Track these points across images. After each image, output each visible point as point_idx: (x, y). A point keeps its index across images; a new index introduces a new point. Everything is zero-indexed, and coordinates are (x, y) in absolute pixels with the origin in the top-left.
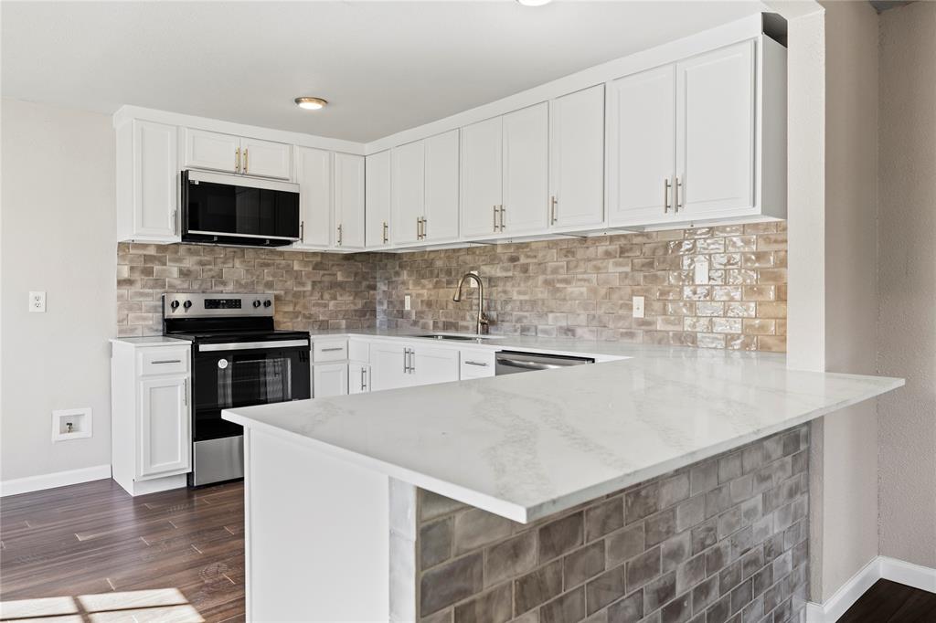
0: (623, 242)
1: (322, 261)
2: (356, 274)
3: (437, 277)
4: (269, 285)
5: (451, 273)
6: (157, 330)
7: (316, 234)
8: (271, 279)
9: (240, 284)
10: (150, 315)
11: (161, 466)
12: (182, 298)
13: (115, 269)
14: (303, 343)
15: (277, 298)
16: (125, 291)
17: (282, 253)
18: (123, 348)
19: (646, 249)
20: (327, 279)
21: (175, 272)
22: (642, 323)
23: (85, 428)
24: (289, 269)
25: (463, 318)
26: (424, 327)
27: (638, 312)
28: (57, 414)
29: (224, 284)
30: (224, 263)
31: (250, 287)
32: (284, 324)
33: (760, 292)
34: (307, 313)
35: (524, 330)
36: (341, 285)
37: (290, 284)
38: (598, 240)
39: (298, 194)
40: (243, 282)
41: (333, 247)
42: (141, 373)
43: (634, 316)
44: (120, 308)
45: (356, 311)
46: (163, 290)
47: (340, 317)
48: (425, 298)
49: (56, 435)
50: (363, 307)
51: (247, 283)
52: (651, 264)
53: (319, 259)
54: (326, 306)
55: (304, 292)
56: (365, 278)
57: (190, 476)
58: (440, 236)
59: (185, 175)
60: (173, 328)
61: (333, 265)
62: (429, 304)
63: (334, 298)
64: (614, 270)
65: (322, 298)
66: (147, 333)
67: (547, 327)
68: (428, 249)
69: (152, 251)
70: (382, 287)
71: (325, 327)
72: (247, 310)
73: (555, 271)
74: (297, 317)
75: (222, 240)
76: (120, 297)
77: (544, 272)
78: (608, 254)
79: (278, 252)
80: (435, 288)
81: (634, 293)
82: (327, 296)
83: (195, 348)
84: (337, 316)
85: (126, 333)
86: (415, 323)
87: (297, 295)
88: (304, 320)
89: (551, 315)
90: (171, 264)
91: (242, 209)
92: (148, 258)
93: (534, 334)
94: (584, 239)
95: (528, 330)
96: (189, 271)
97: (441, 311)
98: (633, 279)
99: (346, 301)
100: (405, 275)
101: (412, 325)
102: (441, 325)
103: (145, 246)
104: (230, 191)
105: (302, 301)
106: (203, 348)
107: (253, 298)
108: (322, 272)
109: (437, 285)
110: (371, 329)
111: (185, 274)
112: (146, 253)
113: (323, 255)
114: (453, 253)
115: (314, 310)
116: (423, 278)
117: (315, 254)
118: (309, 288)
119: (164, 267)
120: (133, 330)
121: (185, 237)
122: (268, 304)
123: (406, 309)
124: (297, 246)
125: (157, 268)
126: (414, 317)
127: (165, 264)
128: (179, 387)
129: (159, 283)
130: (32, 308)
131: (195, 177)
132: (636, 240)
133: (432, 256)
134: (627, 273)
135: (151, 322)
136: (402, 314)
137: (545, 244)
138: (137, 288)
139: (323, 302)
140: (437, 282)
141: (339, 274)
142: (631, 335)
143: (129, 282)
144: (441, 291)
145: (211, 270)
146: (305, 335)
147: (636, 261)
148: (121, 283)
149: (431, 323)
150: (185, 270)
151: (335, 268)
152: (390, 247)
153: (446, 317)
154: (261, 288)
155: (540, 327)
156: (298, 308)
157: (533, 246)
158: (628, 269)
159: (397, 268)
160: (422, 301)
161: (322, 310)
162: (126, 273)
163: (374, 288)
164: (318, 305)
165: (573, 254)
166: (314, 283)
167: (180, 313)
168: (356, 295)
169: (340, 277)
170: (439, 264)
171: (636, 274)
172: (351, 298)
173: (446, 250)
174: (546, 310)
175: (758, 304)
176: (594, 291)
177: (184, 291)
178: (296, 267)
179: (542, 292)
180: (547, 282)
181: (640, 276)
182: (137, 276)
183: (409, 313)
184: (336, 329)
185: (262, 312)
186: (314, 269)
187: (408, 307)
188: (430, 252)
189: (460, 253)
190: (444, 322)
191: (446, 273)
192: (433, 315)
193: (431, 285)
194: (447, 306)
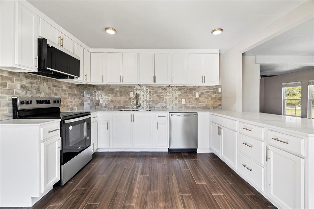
0: (179, 88)
2: (79, 91)
3: (116, 93)
4: (56, 94)
5: (122, 92)
6: (9, 116)
8: (56, 92)
9: (46, 93)
10: (5, 108)
11: (51, 183)
19: (185, 89)
20: (72, 93)
21: (18, 86)
22: (184, 105)
24: (62, 88)
25: (127, 105)
29: (40, 93)
30: (40, 84)
33: (208, 98)
34: (67, 105)
36: (76, 95)
37: (62, 94)
38: (173, 87)
39: (79, 61)
40: (47, 93)
42: (42, 139)
43: (182, 103)
45: (79, 104)
46: (12, 95)
47: (76, 106)
48: (110, 99)
50: (81, 103)
51: (49, 93)
52: (186, 93)
53: (70, 85)
54: (72, 102)
55: (66, 97)
56: (81, 93)
61: (74, 88)
62: (112, 101)
63: (74, 100)
64: (177, 93)
65: (71, 99)
66: (4, 118)
67: (158, 107)
68: (111, 85)
69: (7, 75)
70: (87, 96)
72: (52, 104)
73: (160, 93)
74: (64, 107)
77: (157, 93)
78: (176, 90)
79: (59, 81)
80: (114, 97)
81: (182, 99)
82: (72, 99)
84: (75, 106)
86: (105, 107)
88: (66, 108)
89: (159, 104)
90: (16, 82)
92: (4, 78)
93: (154, 108)
94: (169, 86)
95: (152, 107)
96: (25, 86)
97: (117, 103)
98: (182, 96)
101: (103, 108)
102: (117, 107)
105: (66, 100)
107: (53, 100)
108: (71, 90)
111: (23, 87)
112: (3, 75)
115: (69, 104)
116: (109, 94)
117: (69, 83)
118: (67, 96)
119: (13, 83)
122: (58, 102)
123: (100, 103)
125: (9, 83)
126: (104, 105)
127: (13, 82)
128: (57, 142)
129: (10, 91)
132: (182, 87)
134: (180, 94)
135: (6, 112)
136: (98, 104)
137: (157, 87)
139: (71, 101)
140: (115, 95)
141: (75, 91)
144: (117, 97)
145: (35, 86)
147: (183, 92)
150: (23, 85)
151: (74, 89)
153: (119, 105)
155: (156, 107)
156: (65, 103)
157: (153, 87)
158: (181, 93)
159: (96, 90)
160: (108, 101)
161: (71, 104)
163: (83, 96)
165: (166, 90)
166: (69, 94)
168: (79, 98)
169: (76, 92)
170: (116, 89)
171: (183, 95)
172: (78, 100)
174: (157, 102)
175: (208, 101)
178: (64, 88)
179: (156, 98)
180: (158, 96)
181: (184, 95)
183: (102, 104)
185: (56, 105)
186: (69, 89)
188: (112, 86)
189: (126, 87)
190: (119, 106)
191: (120, 92)
192: (114, 104)
193: (113, 96)
194: (120, 102)
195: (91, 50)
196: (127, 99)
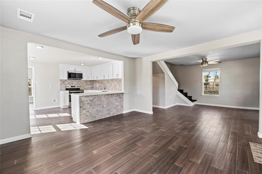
1: (86, 81)
2: (91, 83)
4: (79, 84)
6: (65, 90)
7: (85, 78)
9: (75, 84)
10: (64, 88)
11: (66, 105)
12: (68, 86)
13: (60, 83)
14: (83, 91)
15: (80, 86)
16: (61, 85)
17: (81, 80)
18: (61, 92)
19: (118, 80)
20: (87, 83)
22: (118, 88)
23: (56, 101)
24: (82, 82)
26: (99, 89)
27: (118, 87)
28: (53, 99)
31: (77, 85)
32: (81, 89)
35: (108, 89)
36: (89, 84)
37: (82, 84)
38: (114, 79)
39: (82, 74)
41: (87, 80)
42: (63, 94)
44: (60, 87)
47: (89, 88)
49: (53, 102)
50: (92, 87)
57: (69, 106)
58: (99, 79)
59: (68, 72)
60: (67, 89)
62: (99, 86)
64: (116, 82)
69: (64, 80)
70: (94, 84)
71: (87, 89)
72: (76, 87)
75: (73, 79)
76: (60, 86)
77: (110, 83)
78: (115, 81)
80: (100, 84)
81: (117, 85)
82: (87, 86)
83: (69, 91)
85: (61, 90)
87: (83, 86)
91: (77, 76)
92: (64, 81)
94: (113, 79)
99: (90, 86)
100: (97, 83)
103: (63, 80)
104: (75, 74)
105: (84, 86)
106: (70, 91)
107: (77, 86)
110: (93, 90)
111: (68, 83)
113: (86, 80)
114: (101, 80)
115: (85, 87)
117: (85, 80)
118: (84, 84)
120: (62, 90)
121: (68, 79)
122: (79, 87)
124: (82, 80)
125: (65, 82)
128: (68, 96)
129: (65, 84)
130: (50, 87)
131: (69, 72)
136: (97, 88)
137: (110, 80)
138: (62, 85)
142: (117, 89)
143: (61, 84)
145: (72, 83)
146: (83, 90)
148: (60, 84)
152: (94, 80)
154: (78, 85)
156: (83, 87)
162: (61, 83)
163: (93, 84)
164: (86, 87)
165: (112, 81)
166: (85, 84)
167: (68, 88)
169: (89, 83)
170: (100, 82)
176: (114, 85)
177: (68, 85)
178: (83, 82)
180: (110, 84)
181: (118, 83)
182: (62, 83)
184: (88, 90)
185: (78, 88)
187: (97, 87)
195: (92, 67)
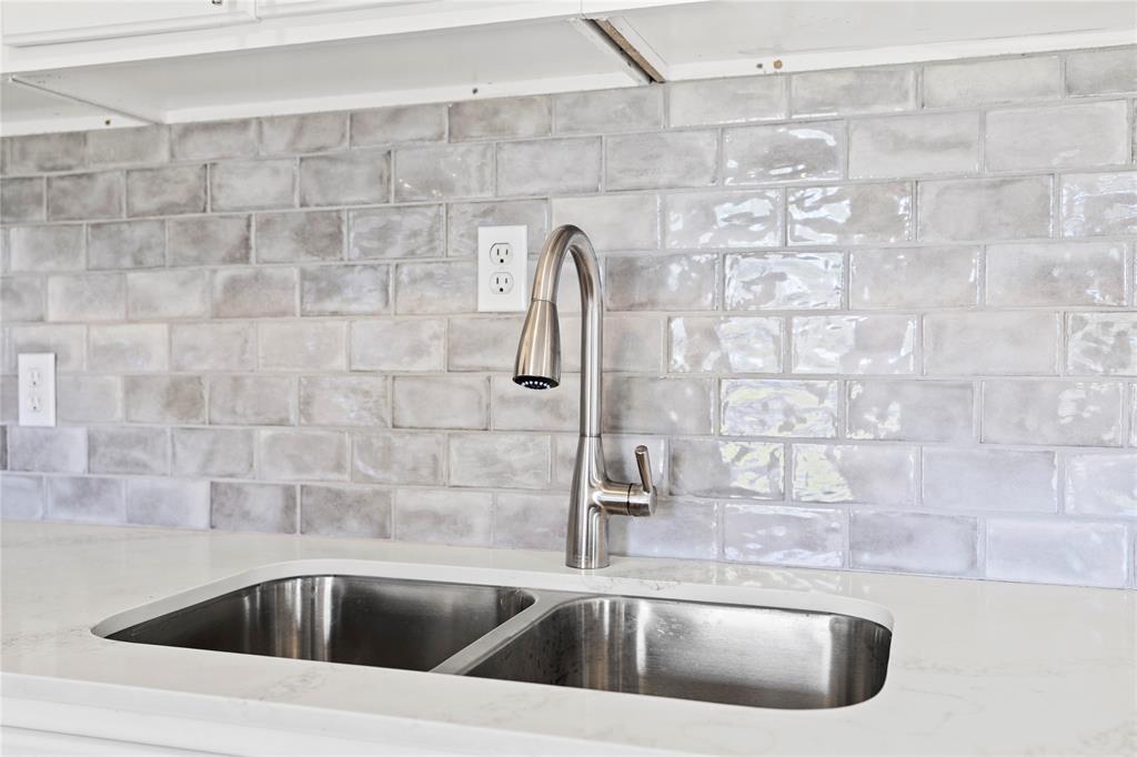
3: (242, 253)
5: (336, 238)
48: (157, 363)
67: (1058, 528)
80: (217, 315)
86: (86, 492)
89: (1082, 465)
93: (957, 563)
97: (265, 433)
100: (13, 250)
101: (62, 502)
102: (265, 504)
109: (230, 302)
114: (350, 133)
116: (139, 264)
123: (26, 419)
126: (78, 464)
133: (200, 150)
137: (1043, 73)
140: (233, 286)
144: (268, 329)
149: (200, 492)
157: (945, 87)
160: (133, 385)
170: (250, 190)
173: (302, 122)
183: (43, 440)
187: (35, 412)
188: (188, 130)
189: (405, 133)
190: (289, 492)
191: (303, 237)
192: (209, 457)
193: (194, 304)
194: (306, 404)
196: (418, 351)
